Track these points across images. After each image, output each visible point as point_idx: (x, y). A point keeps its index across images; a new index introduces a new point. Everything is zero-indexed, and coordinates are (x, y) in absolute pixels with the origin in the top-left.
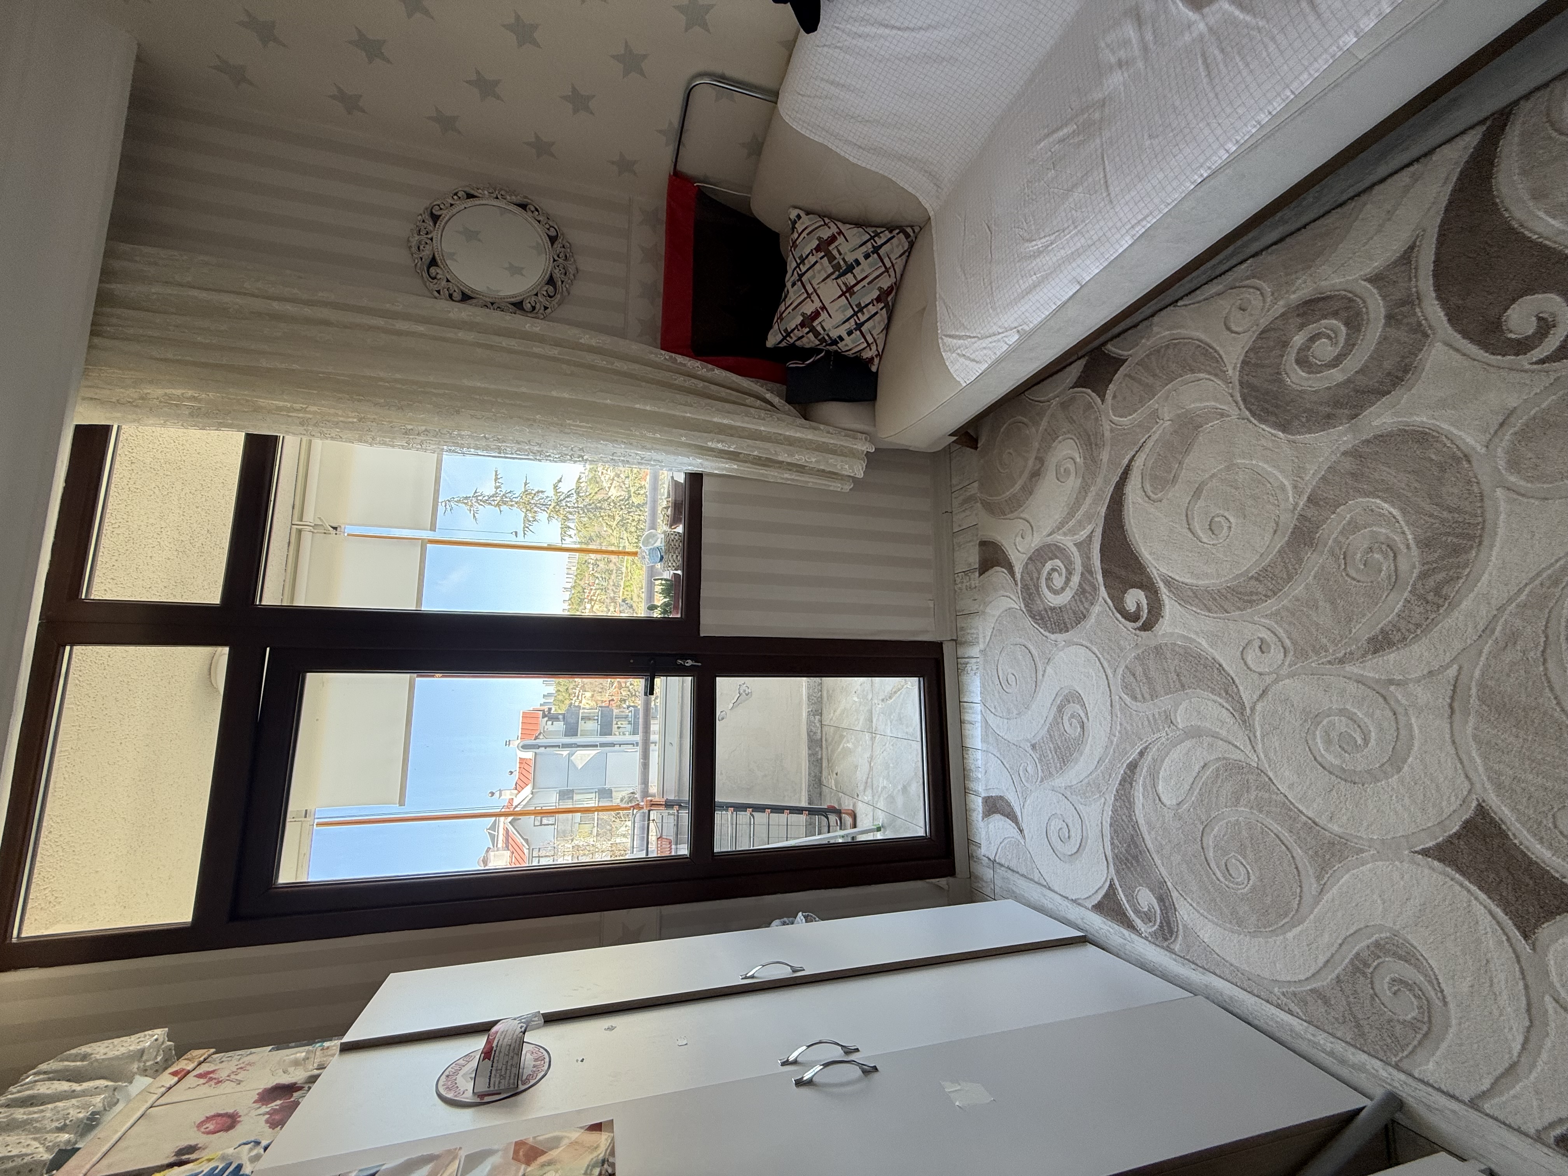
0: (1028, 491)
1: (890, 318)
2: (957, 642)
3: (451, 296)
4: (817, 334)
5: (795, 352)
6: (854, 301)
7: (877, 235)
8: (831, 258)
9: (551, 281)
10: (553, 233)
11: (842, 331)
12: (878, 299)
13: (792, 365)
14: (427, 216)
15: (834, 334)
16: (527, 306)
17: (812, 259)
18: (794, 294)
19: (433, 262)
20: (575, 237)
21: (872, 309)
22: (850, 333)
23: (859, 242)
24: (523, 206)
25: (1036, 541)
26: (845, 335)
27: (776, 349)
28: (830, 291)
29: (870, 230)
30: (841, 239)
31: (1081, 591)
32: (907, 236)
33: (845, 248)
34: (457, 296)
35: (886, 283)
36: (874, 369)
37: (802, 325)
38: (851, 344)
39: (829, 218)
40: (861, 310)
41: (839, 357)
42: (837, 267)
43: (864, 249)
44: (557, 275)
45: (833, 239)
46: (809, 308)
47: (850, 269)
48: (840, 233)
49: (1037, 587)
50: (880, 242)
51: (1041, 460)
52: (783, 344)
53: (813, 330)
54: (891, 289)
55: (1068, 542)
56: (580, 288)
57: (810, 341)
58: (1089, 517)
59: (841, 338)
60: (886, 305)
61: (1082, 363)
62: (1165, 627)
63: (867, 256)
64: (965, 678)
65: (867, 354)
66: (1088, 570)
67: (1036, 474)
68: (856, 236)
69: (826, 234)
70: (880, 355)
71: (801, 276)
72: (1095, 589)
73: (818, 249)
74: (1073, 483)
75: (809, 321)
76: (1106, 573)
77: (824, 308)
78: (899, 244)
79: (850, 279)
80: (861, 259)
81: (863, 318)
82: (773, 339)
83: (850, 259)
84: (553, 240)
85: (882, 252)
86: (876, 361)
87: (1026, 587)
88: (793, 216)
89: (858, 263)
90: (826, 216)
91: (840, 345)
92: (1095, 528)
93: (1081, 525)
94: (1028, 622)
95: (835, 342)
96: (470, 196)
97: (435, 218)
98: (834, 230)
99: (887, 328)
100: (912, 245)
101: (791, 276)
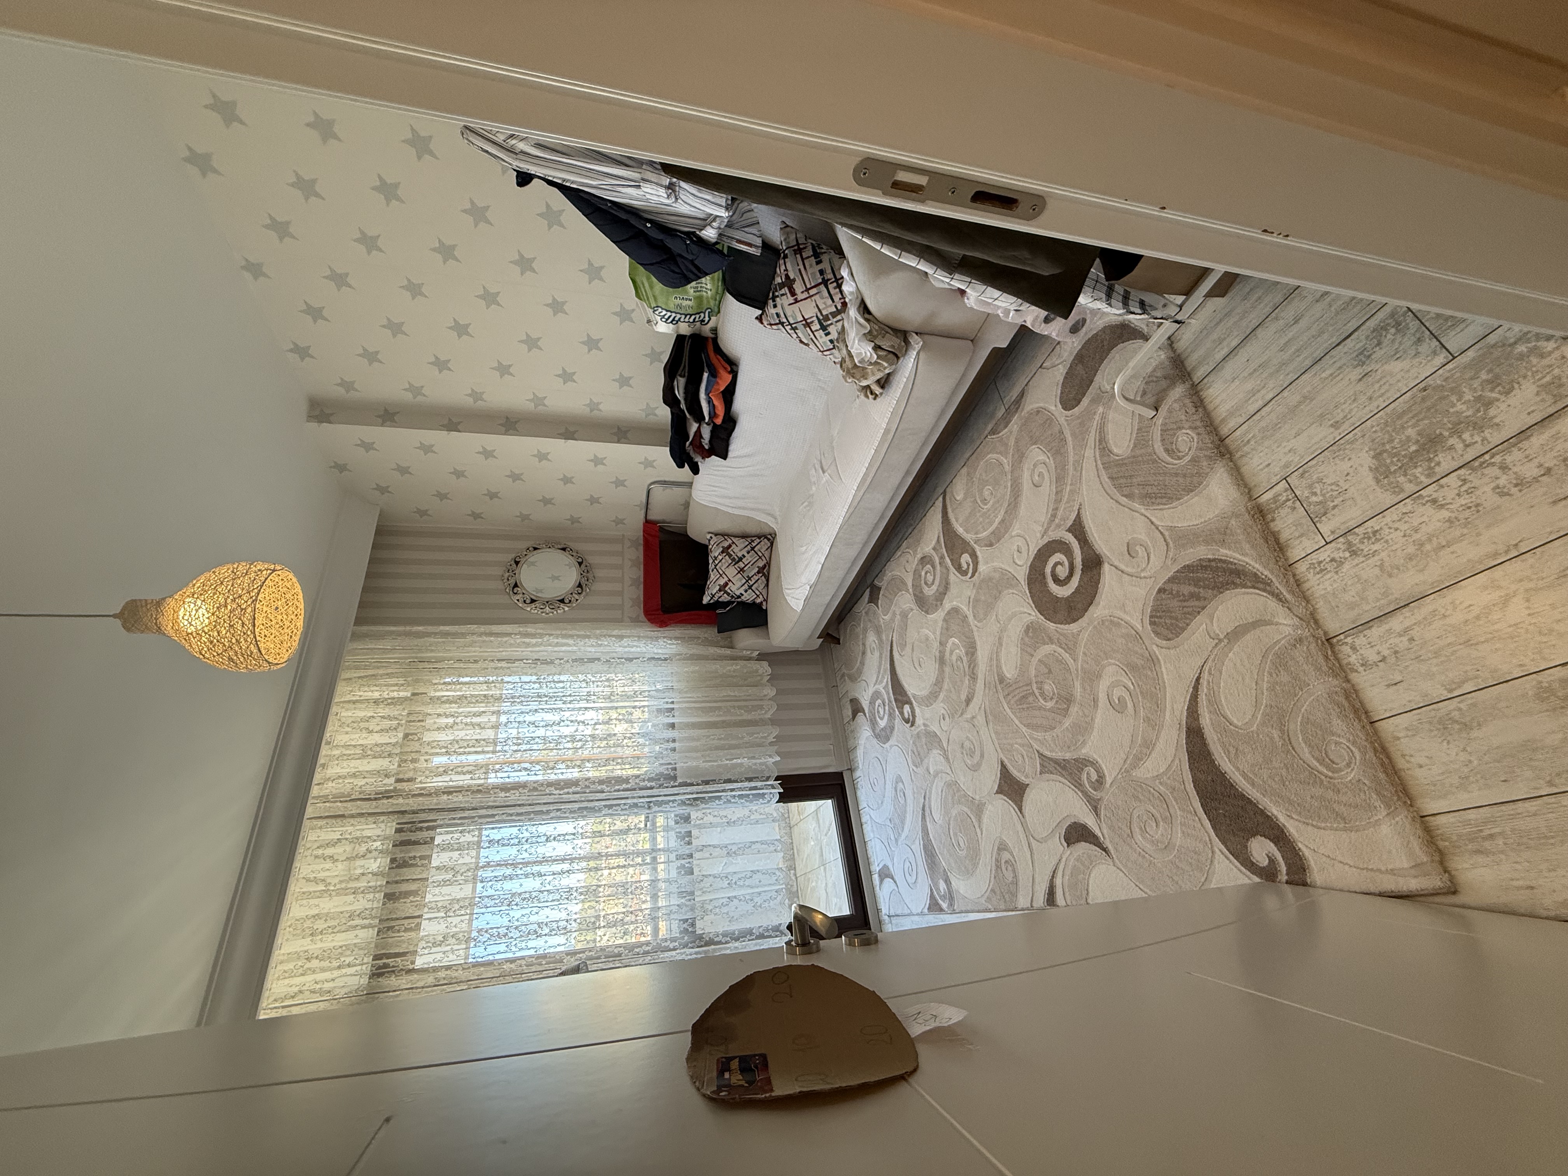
0: (862, 663)
1: (768, 581)
2: (851, 770)
3: (525, 601)
4: (728, 594)
5: (718, 604)
6: (745, 575)
7: (753, 541)
8: (730, 556)
9: (580, 586)
10: (580, 560)
11: (742, 591)
12: (758, 572)
13: (718, 611)
14: (513, 562)
15: (738, 593)
16: (567, 601)
17: (720, 557)
18: (713, 576)
19: (516, 585)
20: (591, 560)
21: (756, 578)
22: (746, 591)
23: (743, 546)
24: (564, 549)
25: (871, 690)
26: (743, 593)
27: (708, 604)
28: (731, 572)
29: (749, 539)
30: (734, 546)
31: (890, 715)
32: (769, 539)
33: (736, 550)
34: (528, 601)
35: (761, 564)
36: (764, 608)
37: (720, 590)
38: (748, 597)
39: (728, 535)
40: (750, 579)
41: (743, 603)
42: (733, 560)
43: (746, 549)
44: (583, 582)
45: (730, 546)
46: (722, 582)
47: (740, 559)
48: (733, 543)
49: (875, 718)
50: (754, 545)
51: (864, 644)
52: (712, 601)
53: (726, 592)
54: (765, 566)
55: (880, 688)
56: (597, 586)
57: (725, 598)
58: (885, 671)
59: (742, 595)
60: (764, 574)
61: (868, 590)
62: (919, 721)
63: (748, 553)
64: (859, 793)
65: (758, 601)
66: (890, 701)
67: (864, 653)
68: (741, 543)
69: (726, 544)
70: (765, 600)
71: (716, 566)
72: (894, 711)
73: (722, 552)
74: (877, 654)
75: (722, 588)
76: (896, 700)
77: (730, 580)
78: (765, 544)
79: (741, 565)
80: (746, 554)
81: (751, 583)
82: (706, 600)
83: (740, 555)
84: (580, 564)
85: (756, 549)
86: (764, 603)
87: (871, 720)
88: (708, 537)
89: (744, 556)
90: (724, 535)
91: (743, 598)
92: (887, 678)
93: (883, 677)
94: (875, 741)
95: (739, 597)
96: (535, 549)
97: (517, 563)
98: (730, 542)
99: (767, 585)
100: (772, 544)
101: (711, 567)
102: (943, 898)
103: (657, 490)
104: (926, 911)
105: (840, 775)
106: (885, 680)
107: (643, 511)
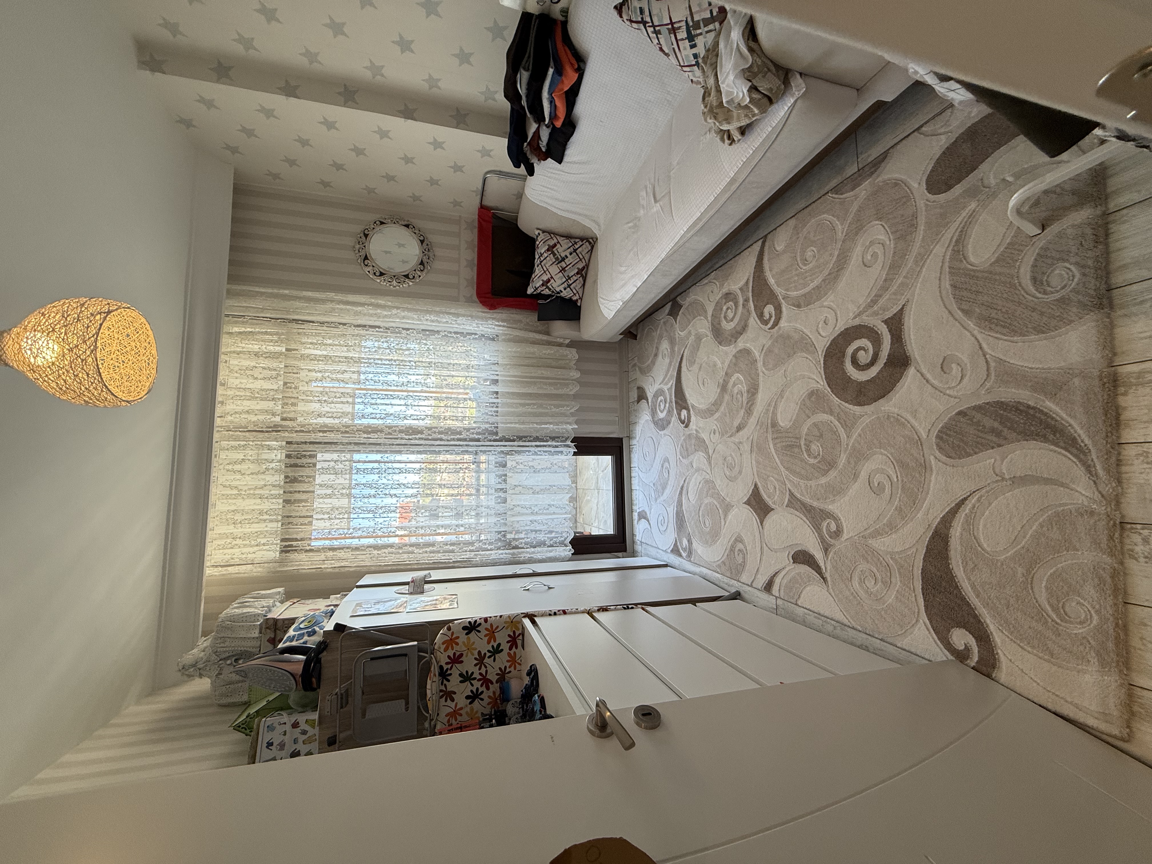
0: (653, 363)
1: (584, 281)
2: (629, 438)
3: (375, 273)
4: (550, 289)
5: (540, 296)
6: (566, 274)
7: (576, 243)
8: (554, 255)
9: (422, 263)
10: (422, 238)
11: (561, 288)
12: (577, 274)
13: (540, 302)
14: (362, 235)
15: (558, 290)
16: (411, 277)
17: (545, 255)
18: (538, 271)
19: (366, 258)
20: (433, 238)
21: (575, 278)
22: (565, 289)
23: (567, 247)
24: (407, 226)
25: (656, 387)
26: (563, 290)
27: (532, 295)
28: (554, 270)
29: (572, 241)
30: (558, 246)
31: (669, 411)
32: (590, 243)
33: (560, 250)
34: (378, 274)
35: (580, 266)
36: (579, 304)
37: (543, 285)
38: (566, 294)
39: (554, 234)
40: (569, 278)
41: (562, 299)
42: (557, 259)
43: (569, 250)
44: (425, 260)
45: (555, 245)
46: (545, 278)
47: (563, 260)
48: (558, 242)
49: (656, 409)
50: (577, 247)
51: (657, 348)
52: (535, 293)
53: (548, 287)
54: (584, 268)
55: (665, 388)
56: (437, 265)
57: (547, 292)
58: (672, 376)
59: (562, 292)
60: (582, 275)
61: (670, 304)
62: (693, 426)
63: (571, 254)
64: (632, 455)
65: (574, 298)
66: (671, 402)
67: (656, 355)
68: (565, 244)
69: (551, 243)
70: (581, 299)
71: (541, 262)
72: (673, 410)
73: (548, 250)
74: (667, 360)
75: (545, 283)
76: (676, 403)
77: (552, 277)
78: (587, 247)
79: (563, 264)
80: (568, 255)
81: (571, 282)
82: (530, 291)
83: (563, 255)
84: (422, 242)
85: (577, 251)
86: (579, 301)
87: (652, 409)
88: (537, 233)
89: (567, 257)
90: (551, 233)
91: (562, 294)
92: (673, 382)
93: (669, 381)
94: (652, 425)
95: (558, 293)
96: (382, 223)
97: (366, 236)
98: (555, 241)
99: (584, 285)
100: (592, 247)
101: (537, 262)
102: (685, 550)
103: (493, 181)
104: (669, 551)
105: (620, 440)
106: (671, 384)
107: (479, 197)
